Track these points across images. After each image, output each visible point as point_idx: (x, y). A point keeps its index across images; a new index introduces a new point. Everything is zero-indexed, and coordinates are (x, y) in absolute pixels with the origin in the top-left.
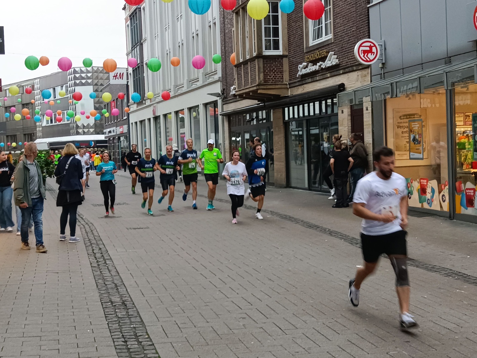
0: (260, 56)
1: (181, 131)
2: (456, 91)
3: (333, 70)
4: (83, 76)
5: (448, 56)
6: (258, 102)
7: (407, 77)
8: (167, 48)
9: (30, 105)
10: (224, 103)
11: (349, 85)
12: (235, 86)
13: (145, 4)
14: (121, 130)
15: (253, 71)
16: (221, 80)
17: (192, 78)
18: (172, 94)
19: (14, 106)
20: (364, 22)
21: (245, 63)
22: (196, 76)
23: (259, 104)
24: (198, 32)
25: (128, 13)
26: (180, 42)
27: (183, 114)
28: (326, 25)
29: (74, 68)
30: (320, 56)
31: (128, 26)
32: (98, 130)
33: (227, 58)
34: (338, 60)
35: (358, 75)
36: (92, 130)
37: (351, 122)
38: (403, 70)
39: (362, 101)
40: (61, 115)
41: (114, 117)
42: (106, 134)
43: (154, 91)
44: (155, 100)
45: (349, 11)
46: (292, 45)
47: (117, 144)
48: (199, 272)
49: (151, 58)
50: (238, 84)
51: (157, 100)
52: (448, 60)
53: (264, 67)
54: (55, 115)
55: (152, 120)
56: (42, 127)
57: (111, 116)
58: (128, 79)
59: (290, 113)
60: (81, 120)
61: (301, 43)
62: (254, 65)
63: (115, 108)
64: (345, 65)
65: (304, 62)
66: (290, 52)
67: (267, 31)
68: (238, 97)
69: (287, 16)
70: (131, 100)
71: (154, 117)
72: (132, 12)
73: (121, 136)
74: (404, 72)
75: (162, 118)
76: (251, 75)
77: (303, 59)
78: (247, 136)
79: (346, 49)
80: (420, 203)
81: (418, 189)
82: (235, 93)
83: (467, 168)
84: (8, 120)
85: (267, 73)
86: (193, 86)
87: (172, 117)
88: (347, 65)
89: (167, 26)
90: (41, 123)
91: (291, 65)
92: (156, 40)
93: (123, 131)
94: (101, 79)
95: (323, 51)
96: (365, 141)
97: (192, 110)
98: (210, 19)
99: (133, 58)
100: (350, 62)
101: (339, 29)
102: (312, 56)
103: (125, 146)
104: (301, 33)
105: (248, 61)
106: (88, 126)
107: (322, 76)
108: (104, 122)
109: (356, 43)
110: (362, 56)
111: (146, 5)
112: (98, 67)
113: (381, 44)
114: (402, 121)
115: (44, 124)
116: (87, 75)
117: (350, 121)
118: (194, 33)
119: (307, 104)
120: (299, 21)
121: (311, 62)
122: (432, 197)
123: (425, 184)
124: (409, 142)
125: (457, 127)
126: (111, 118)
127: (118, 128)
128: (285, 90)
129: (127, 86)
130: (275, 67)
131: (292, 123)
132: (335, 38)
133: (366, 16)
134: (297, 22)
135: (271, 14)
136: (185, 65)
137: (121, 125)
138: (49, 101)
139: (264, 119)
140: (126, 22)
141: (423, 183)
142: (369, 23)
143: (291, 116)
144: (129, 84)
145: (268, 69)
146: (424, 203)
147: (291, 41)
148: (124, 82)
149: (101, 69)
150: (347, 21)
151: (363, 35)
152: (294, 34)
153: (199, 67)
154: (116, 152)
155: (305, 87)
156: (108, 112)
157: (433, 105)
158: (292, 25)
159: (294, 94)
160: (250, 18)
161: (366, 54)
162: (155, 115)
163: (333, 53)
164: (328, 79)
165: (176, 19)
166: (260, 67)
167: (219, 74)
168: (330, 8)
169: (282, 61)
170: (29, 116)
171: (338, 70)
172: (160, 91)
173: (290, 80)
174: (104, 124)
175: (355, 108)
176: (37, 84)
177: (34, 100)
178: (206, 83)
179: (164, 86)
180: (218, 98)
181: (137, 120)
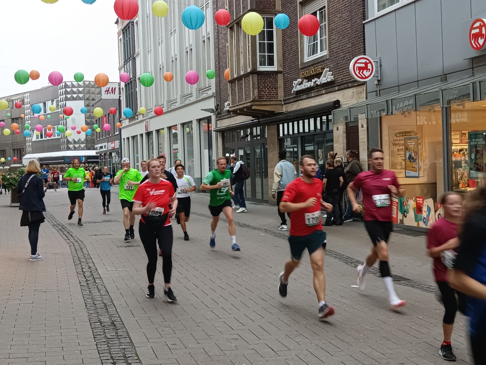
0: (254, 72)
1: (174, 146)
2: (452, 108)
3: (328, 87)
4: (75, 91)
5: (444, 74)
6: (252, 118)
7: (403, 94)
8: (161, 63)
9: (20, 119)
10: (218, 119)
11: (345, 102)
12: (229, 102)
13: (138, 17)
14: (113, 145)
15: (248, 87)
16: (215, 96)
17: (186, 93)
18: (165, 110)
19: (3, 121)
20: (360, 38)
21: (240, 78)
22: (190, 92)
23: (254, 120)
24: (192, 47)
25: (121, 27)
26: (174, 57)
27: (176, 130)
28: (321, 41)
29: (65, 82)
30: (315, 72)
31: (121, 40)
32: (89, 146)
33: (221, 73)
34: (333, 76)
35: (353, 92)
36: (83, 146)
37: (347, 140)
38: (399, 87)
39: (357, 118)
40: (52, 130)
41: (106, 132)
42: (97, 149)
43: (146, 107)
44: (147, 116)
45: (344, 27)
46: (286, 61)
47: (109, 160)
48: (191, 292)
49: (144, 72)
50: (232, 100)
51: (150, 116)
52: (444, 78)
53: (258, 83)
54: (45, 130)
55: (144, 135)
56: (32, 142)
57: (102, 131)
58: (120, 93)
59: (285, 129)
60: (71, 135)
61: (295, 59)
62: (248, 81)
63: (106, 123)
64: (341, 82)
65: (299, 78)
66: (284, 68)
67: (262, 46)
68: (232, 113)
69: (282, 32)
70: (123, 115)
71: (147, 133)
72: (124, 26)
73: (113, 152)
74: (400, 89)
75: (154, 133)
76: (245, 90)
77: (298, 75)
78: (241, 153)
79: (341, 65)
80: (416, 222)
81: (414, 208)
82: (229, 109)
83: (463, 186)
85: (262, 89)
86: (187, 101)
87: (165, 132)
88: (342, 81)
89: (160, 41)
90: (30, 138)
91: (286, 81)
92: (149, 55)
93: (114, 147)
94: (93, 93)
95: (318, 67)
96: (360, 158)
97: (185, 126)
98: (204, 34)
99: (126, 73)
100: (345, 78)
101: (334, 46)
102: (307, 72)
103: (117, 162)
104: (296, 48)
105: (243, 76)
106: (79, 142)
107: (317, 93)
108: (96, 137)
109: (351, 60)
110: (357, 72)
111: (139, 19)
112: (90, 82)
113: (377, 61)
114: (398, 138)
115: (34, 139)
116: (78, 90)
117: (346, 138)
118: (188, 48)
119: (302, 121)
120: (294, 37)
121: (306, 78)
122: (428, 216)
123: (421, 202)
124: (405, 160)
125: (453, 145)
126: (102, 133)
127: (110, 143)
128: (280, 107)
129: (120, 101)
130: (269, 83)
131: (287, 140)
132: (330, 55)
133: (362, 32)
134: (292, 38)
135: (266, 29)
136: (178, 80)
137: (113, 141)
138: (39, 116)
139: (259, 136)
140: (119, 36)
141: (419, 202)
142: (364, 39)
143: (286, 133)
144: (121, 99)
145: (262, 85)
146: (420, 222)
147: (286, 57)
148: (116, 96)
149: (93, 84)
150: (343, 38)
151: (359, 51)
152: (289, 50)
153: (193, 83)
155: (300, 104)
156: (99, 127)
157: (430, 123)
158: (287, 41)
159: (288, 111)
160: (245, 34)
161: (362, 71)
162: (147, 131)
163: (328, 69)
164: (322, 96)
165: (170, 33)
166: (254, 83)
167: (213, 90)
168: (325, 24)
169: (277, 77)
170: (18, 130)
171: (333, 87)
172: (153, 106)
173: (285, 96)
174: (96, 139)
175: (351, 125)
176: (27, 99)
177: (24, 114)
178: (200, 98)
179: (157, 101)
180: (212, 114)
181: (130, 136)
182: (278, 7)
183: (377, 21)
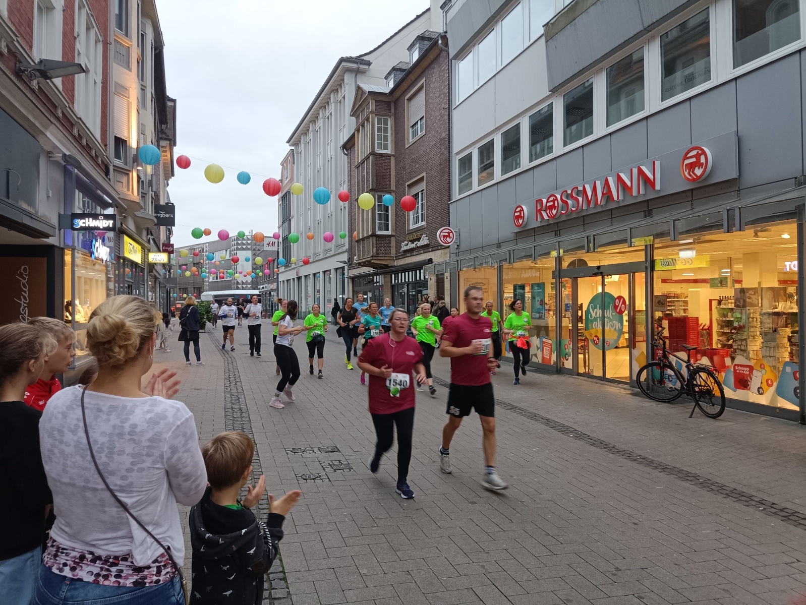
0: (374, 235)
2: (504, 267)
3: (425, 248)
4: (244, 243)
5: (499, 243)
6: (373, 269)
8: (309, 224)
9: (200, 264)
11: (436, 259)
12: (357, 257)
14: (272, 287)
15: (369, 246)
16: (348, 251)
17: (326, 248)
18: (311, 260)
20: (446, 214)
21: (363, 239)
22: (330, 247)
23: (374, 271)
24: (333, 213)
26: (319, 220)
27: (319, 276)
28: (422, 215)
30: (416, 237)
31: (280, 205)
32: (254, 286)
33: (352, 234)
34: (428, 241)
35: (440, 253)
36: (249, 286)
37: (437, 287)
38: (471, 251)
41: (267, 276)
42: (260, 289)
44: (298, 264)
45: (437, 205)
46: (398, 228)
49: (297, 231)
50: (359, 255)
51: (300, 264)
52: (499, 245)
53: (376, 243)
54: (220, 273)
55: (296, 279)
56: (209, 282)
58: (278, 246)
59: (396, 278)
60: (239, 278)
61: (404, 227)
62: (369, 241)
63: (267, 269)
65: (406, 241)
66: (396, 233)
67: (380, 216)
68: (359, 265)
69: (395, 206)
70: (280, 264)
71: (298, 278)
72: (283, 195)
73: (272, 292)
75: (303, 278)
76: (367, 248)
79: (434, 233)
82: (357, 261)
84: (181, 276)
85: (379, 248)
86: (328, 254)
87: (312, 276)
88: (433, 245)
89: (310, 207)
91: (397, 243)
92: (301, 218)
94: (259, 245)
98: (342, 204)
100: (435, 243)
101: (429, 219)
104: (404, 219)
105: (365, 238)
106: (247, 283)
109: (438, 230)
110: (442, 239)
113: (457, 231)
115: (211, 280)
116: (247, 242)
118: (330, 214)
121: (410, 241)
126: (264, 276)
127: (269, 285)
128: (392, 262)
129: (278, 252)
130: (385, 243)
133: (448, 210)
134: (401, 211)
135: (383, 204)
137: (272, 283)
138: (215, 262)
139: (378, 282)
140: (279, 203)
142: (449, 215)
144: (279, 250)
145: (379, 245)
147: (397, 225)
148: (275, 249)
151: (445, 224)
152: (399, 219)
153: (329, 241)
154: (267, 304)
155: (406, 260)
156: (261, 272)
158: (398, 213)
159: (399, 264)
161: (445, 238)
163: (426, 235)
164: (421, 255)
166: (373, 243)
167: (347, 246)
168: (424, 203)
169: (391, 239)
170: (197, 273)
172: (303, 257)
173: (397, 254)
174: (259, 281)
175: (440, 277)
176: (207, 248)
177: (203, 260)
178: (337, 253)
179: (306, 253)
180: (345, 265)
181: (285, 279)
182: (393, 187)
183: (457, 202)
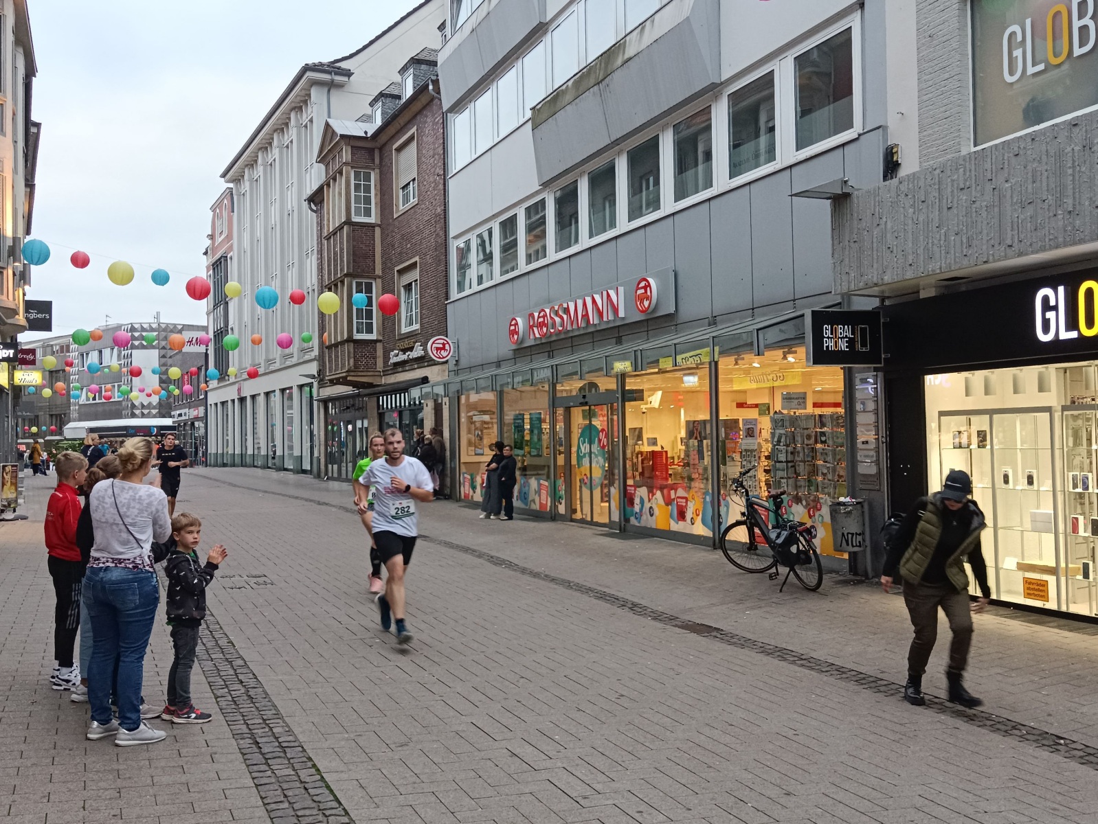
0: (350, 340)
3: (419, 362)
6: (353, 388)
10: (320, 386)
11: (432, 378)
14: (195, 413)
15: (343, 355)
16: (317, 358)
21: (336, 345)
23: (354, 391)
30: (409, 345)
34: (423, 351)
35: (439, 370)
37: (435, 417)
38: (482, 366)
45: (432, 304)
50: (329, 368)
51: (243, 377)
53: (354, 352)
62: (344, 349)
64: (429, 358)
65: (395, 349)
67: (360, 312)
74: (471, 371)
77: (395, 346)
85: (359, 358)
93: (199, 414)
95: (412, 340)
101: (425, 321)
102: (403, 344)
104: (394, 317)
105: (339, 343)
107: (411, 367)
110: (435, 352)
113: (455, 343)
117: (433, 415)
128: (378, 378)
132: (421, 329)
133: (445, 312)
137: (196, 407)
143: (385, 406)
144: (209, 352)
145: (359, 354)
147: (384, 326)
150: (431, 314)
151: (441, 332)
153: (285, 346)
155: (397, 377)
159: (388, 382)
161: (439, 351)
162: (240, 396)
163: (419, 343)
164: (414, 370)
166: (350, 352)
167: (316, 352)
168: (417, 298)
171: (423, 362)
172: (248, 366)
173: (384, 367)
178: (301, 360)
179: (253, 361)
180: (314, 380)
182: (378, 271)
